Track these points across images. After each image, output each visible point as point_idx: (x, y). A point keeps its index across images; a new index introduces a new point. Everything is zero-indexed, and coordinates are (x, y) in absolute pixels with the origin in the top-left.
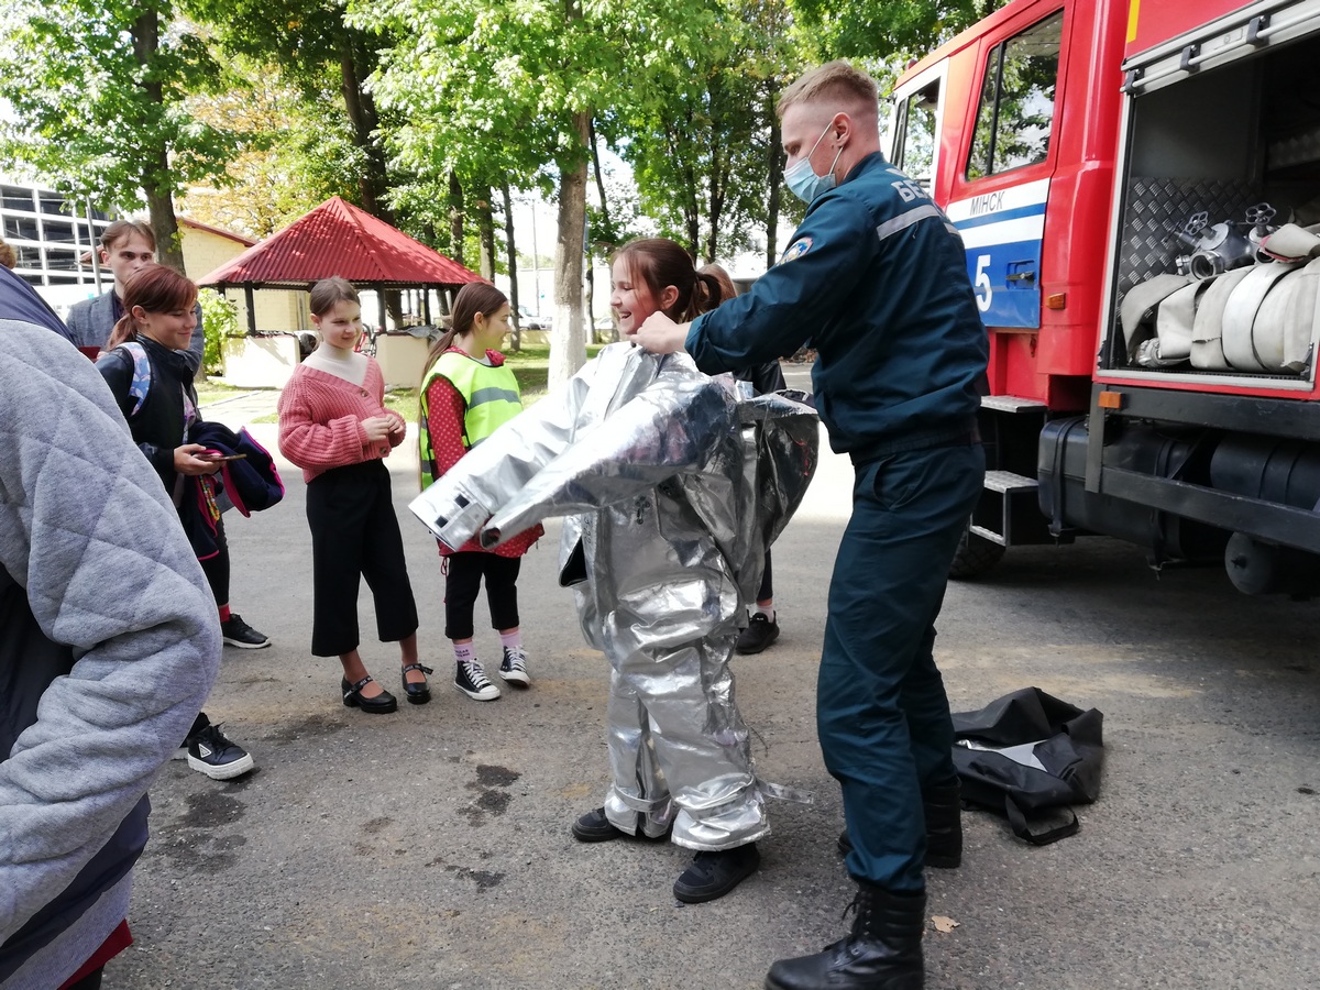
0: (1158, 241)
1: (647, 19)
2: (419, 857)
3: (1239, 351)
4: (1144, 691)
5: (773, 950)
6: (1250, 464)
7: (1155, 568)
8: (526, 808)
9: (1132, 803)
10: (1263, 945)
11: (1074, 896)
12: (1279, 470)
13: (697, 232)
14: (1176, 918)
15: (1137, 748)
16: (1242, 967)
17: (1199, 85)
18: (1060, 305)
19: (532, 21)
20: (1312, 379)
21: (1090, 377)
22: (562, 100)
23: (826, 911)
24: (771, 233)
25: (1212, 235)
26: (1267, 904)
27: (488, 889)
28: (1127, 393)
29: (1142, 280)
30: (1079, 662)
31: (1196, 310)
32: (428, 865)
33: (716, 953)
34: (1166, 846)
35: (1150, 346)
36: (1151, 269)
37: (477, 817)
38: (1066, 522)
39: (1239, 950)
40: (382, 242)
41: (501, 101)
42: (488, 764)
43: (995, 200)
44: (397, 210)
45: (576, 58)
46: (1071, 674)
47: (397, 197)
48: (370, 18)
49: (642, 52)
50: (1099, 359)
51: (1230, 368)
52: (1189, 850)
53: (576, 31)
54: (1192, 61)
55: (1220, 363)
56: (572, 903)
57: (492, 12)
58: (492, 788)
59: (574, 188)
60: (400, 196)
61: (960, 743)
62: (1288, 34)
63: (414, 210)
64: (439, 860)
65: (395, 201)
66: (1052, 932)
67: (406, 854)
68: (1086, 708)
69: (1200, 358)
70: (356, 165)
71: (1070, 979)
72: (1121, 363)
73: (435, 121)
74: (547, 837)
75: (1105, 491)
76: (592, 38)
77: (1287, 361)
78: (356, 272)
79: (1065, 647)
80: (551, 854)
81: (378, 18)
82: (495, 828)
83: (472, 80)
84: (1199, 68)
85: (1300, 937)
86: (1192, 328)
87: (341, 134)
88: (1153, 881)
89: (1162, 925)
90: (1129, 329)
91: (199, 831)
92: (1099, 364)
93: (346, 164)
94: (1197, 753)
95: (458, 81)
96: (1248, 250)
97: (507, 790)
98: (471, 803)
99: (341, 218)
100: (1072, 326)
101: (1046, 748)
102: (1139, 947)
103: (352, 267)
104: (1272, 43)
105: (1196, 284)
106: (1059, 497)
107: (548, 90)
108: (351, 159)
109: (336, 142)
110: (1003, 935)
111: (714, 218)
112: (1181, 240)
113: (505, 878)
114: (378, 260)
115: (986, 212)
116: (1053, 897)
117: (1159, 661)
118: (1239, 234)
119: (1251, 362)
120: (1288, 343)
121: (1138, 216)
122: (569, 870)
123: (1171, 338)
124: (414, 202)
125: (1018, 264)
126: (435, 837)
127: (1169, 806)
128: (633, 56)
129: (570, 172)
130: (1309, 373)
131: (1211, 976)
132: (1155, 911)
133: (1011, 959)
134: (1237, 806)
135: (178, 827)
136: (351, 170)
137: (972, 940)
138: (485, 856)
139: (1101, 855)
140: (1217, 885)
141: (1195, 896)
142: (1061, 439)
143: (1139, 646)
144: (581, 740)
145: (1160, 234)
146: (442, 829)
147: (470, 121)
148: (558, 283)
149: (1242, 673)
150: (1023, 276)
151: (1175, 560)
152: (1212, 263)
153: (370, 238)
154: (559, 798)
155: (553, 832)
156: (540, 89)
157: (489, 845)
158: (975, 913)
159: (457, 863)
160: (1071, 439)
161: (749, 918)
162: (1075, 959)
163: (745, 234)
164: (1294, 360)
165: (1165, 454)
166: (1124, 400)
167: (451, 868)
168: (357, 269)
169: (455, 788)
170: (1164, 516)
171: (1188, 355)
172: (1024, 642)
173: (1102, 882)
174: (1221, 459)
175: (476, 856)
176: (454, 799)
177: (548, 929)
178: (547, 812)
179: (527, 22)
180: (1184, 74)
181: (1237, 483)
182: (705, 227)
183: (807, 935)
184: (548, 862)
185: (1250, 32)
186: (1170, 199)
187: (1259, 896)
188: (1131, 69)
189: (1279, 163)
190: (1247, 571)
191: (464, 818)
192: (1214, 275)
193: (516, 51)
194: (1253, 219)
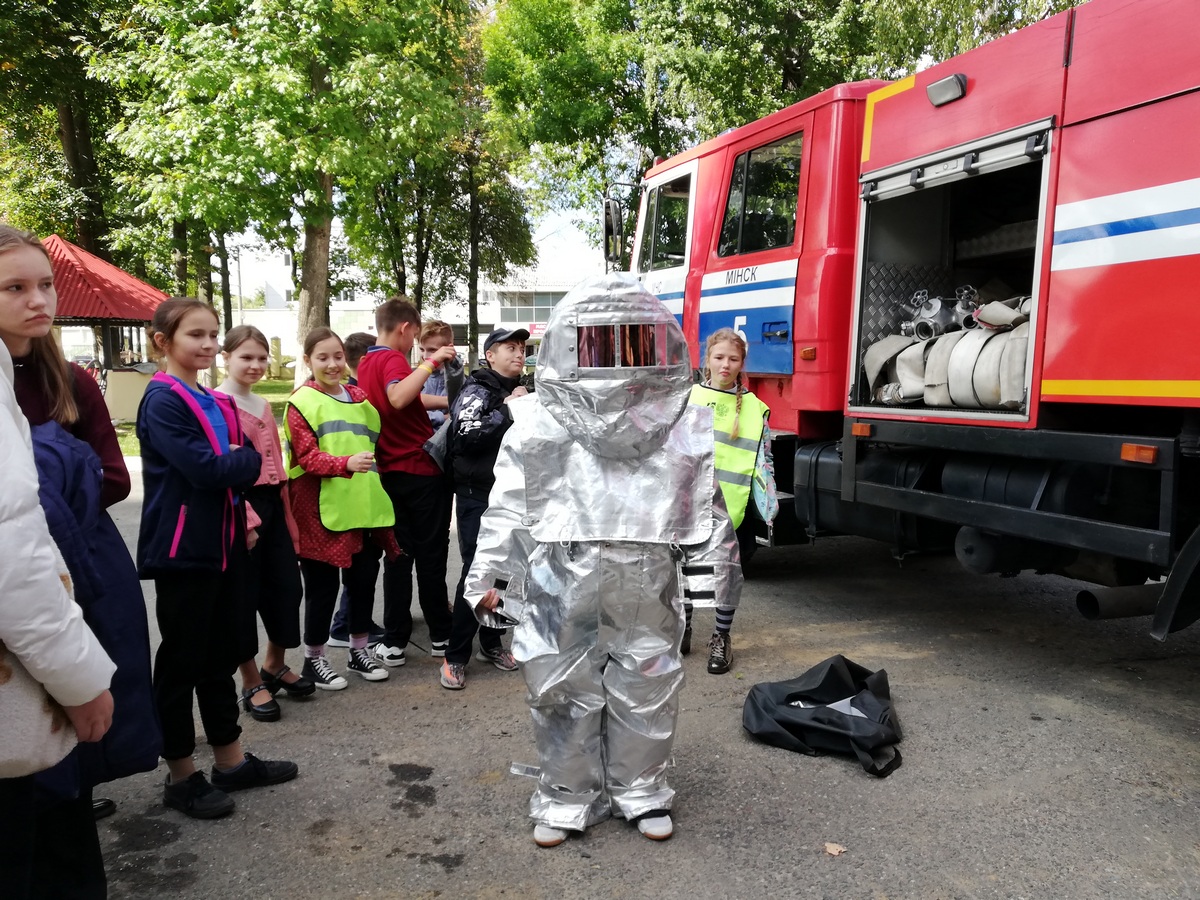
0: (887, 309)
1: (392, 98)
2: (376, 850)
3: (961, 392)
4: (895, 655)
5: (719, 883)
6: (975, 476)
7: (898, 558)
8: (453, 797)
9: (925, 739)
10: (1058, 830)
11: (920, 812)
12: (997, 481)
13: (405, 282)
14: (994, 819)
15: (911, 698)
16: (1052, 847)
17: (921, 197)
18: (810, 358)
19: (286, 89)
20: (1028, 413)
21: (842, 412)
22: (313, 162)
23: (746, 847)
24: (473, 286)
25: (929, 307)
26: (1048, 802)
27: (455, 869)
28: (874, 424)
29: (877, 340)
30: (838, 636)
31: (925, 363)
32: (389, 856)
33: (675, 892)
34: (963, 767)
35: (891, 389)
36: (882, 331)
37: (412, 809)
38: (820, 525)
39: (1044, 835)
40: (105, 281)
41: (253, 158)
42: (398, 763)
43: (748, 274)
44: (116, 251)
45: (325, 125)
46: (837, 646)
47: (119, 238)
48: (115, 72)
49: (388, 127)
50: (849, 399)
51: (955, 406)
52: (980, 769)
53: (326, 102)
54: (919, 180)
55: (947, 402)
56: (536, 870)
57: (249, 79)
58: (413, 783)
59: (319, 240)
60: (122, 237)
61: (793, 704)
62: (993, 168)
63: (136, 251)
64: (397, 850)
65: (117, 242)
66: (917, 841)
67: (363, 849)
68: (875, 670)
69: (931, 398)
70: (74, 205)
71: (945, 873)
72: (865, 402)
73: (185, 171)
74: (485, 819)
75: (859, 500)
76: (340, 110)
77: (1004, 400)
78: (80, 309)
79: (823, 625)
80: (496, 832)
81: (123, 73)
82: (433, 819)
83: (221, 137)
84: (923, 186)
85: (1078, 821)
86: (924, 377)
87: (57, 175)
88: (967, 794)
89: (987, 825)
90: (872, 376)
91: (143, 854)
92: (850, 402)
93: (63, 204)
94: (952, 698)
95: (207, 137)
96: (954, 319)
97: (428, 783)
98: (400, 798)
99: (61, 256)
100: (821, 373)
101: (857, 701)
102: (980, 843)
103: (76, 304)
104: (981, 173)
105: (923, 344)
106: (814, 506)
107: (301, 152)
108: (69, 201)
109: (53, 183)
110: (884, 848)
111: (420, 269)
112: (903, 310)
113: (465, 858)
114: (104, 298)
115: (740, 282)
116: (906, 814)
117: (895, 631)
118: (948, 306)
119: (972, 401)
120: (1004, 387)
121: (873, 291)
122: (518, 844)
123: (908, 383)
124: (136, 244)
125: (771, 324)
126: (382, 831)
127: (951, 738)
128: (379, 128)
129: (315, 225)
130: (1025, 409)
131: (1036, 856)
132: (979, 816)
133: (898, 865)
134: (997, 733)
135: (118, 853)
136: (67, 209)
137: (864, 854)
138: (437, 842)
139: (923, 780)
140: (1010, 792)
141: (999, 801)
142: (814, 459)
143: (875, 621)
144: (472, 733)
145: (887, 305)
146: (385, 823)
147: (221, 174)
148: (302, 325)
149: (955, 636)
150: (778, 333)
151: (912, 552)
152: (932, 327)
153: (93, 276)
154: (479, 785)
155: (488, 813)
156: (292, 149)
157: (436, 832)
158: (856, 833)
159: (414, 851)
160: (821, 459)
161: (689, 862)
162: (942, 858)
163: (450, 286)
164: (1010, 400)
165: (902, 469)
166: (873, 429)
167: (411, 856)
168: (81, 306)
169: (378, 786)
170: (904, 516)
171: (922, 395)
172: (791, 624)
173: (933, 800)
174: (949, 473)
175: (429, 842)
176: (382, 797)
177: (525, 895)
178: (474, 798)
179: (281, 90)
180: (912, 189)
181: (964, 490)
182: (412, 279)
183: (740, 869)
184: (496, 839)
185: (965, 163)
186: (893, 279)
187: (1041, 796)
188: (867, 182)
189: (964, 255)
190: (974, 557)
191: (400, 811)
192: (933, 337)
193: (268, 114)
194: (960, 297)
